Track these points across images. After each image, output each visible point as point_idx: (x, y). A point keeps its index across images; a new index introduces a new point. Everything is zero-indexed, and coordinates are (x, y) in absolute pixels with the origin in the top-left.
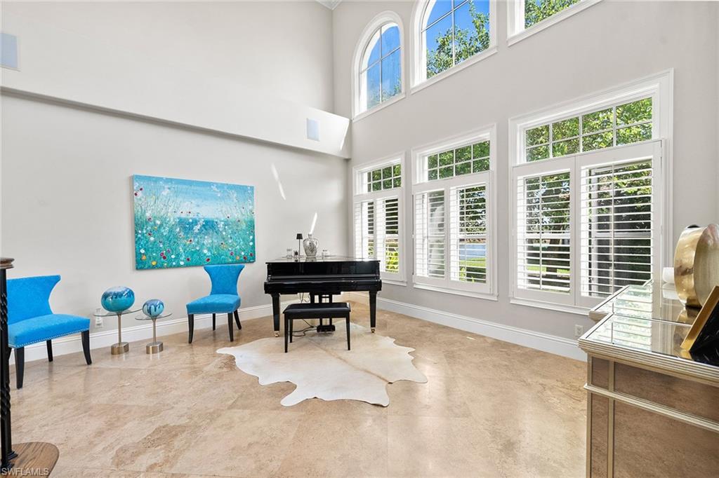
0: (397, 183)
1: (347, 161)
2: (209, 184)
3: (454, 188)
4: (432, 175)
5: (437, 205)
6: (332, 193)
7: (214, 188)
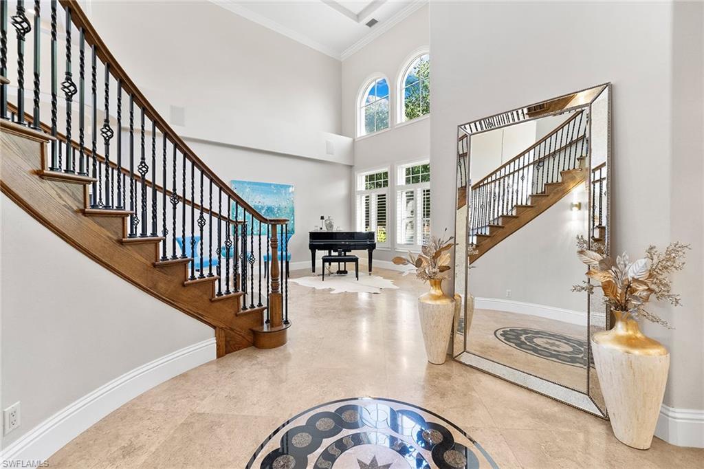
0: (386, 184)
1: (351, 167)
2: (270, 185)
3: (419, 189)
4: (408, 181)
5: (410, 199)
6: (341, 189)
7: (273, 187)
